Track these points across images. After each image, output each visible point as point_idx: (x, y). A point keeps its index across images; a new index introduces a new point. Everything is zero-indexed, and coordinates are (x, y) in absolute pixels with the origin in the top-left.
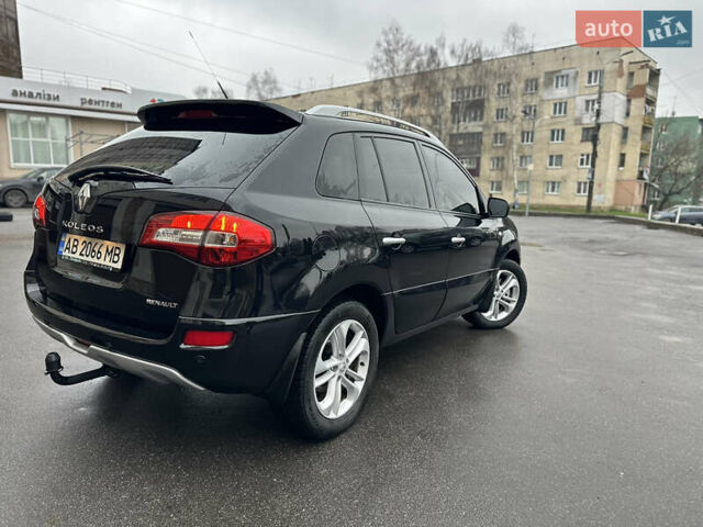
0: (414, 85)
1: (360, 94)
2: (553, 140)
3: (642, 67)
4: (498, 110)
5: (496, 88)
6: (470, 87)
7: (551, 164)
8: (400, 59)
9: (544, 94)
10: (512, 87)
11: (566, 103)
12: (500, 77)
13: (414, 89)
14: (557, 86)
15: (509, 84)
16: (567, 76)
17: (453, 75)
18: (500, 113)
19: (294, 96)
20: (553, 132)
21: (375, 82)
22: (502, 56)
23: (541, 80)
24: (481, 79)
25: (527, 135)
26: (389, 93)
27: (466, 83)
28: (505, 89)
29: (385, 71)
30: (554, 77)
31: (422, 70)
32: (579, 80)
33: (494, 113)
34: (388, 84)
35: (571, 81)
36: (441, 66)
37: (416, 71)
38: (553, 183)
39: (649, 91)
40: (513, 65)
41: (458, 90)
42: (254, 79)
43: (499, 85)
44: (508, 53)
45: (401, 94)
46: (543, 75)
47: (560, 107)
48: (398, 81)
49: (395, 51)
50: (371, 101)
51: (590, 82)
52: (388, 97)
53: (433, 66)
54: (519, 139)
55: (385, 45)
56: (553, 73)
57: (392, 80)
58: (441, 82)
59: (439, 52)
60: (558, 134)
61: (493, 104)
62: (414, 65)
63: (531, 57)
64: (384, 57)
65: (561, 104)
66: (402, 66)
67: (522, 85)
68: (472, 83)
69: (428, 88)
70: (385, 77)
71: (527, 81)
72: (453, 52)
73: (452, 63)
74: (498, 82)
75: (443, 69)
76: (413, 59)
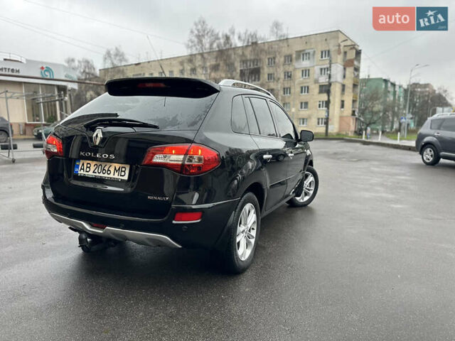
0: (216, 58)
1: (182, 63)
2: (302, 92)
3: (351, 49)
4: (269, 75)
5: (267, 60)
6: (250, 60)
7: (301, 108)
8: (206, 41)
9: (296, 64)
10: (277, 60)
11: (309, 70)
12: (269, 53)
13: (216, 61)
14: (303, 59)
15: (274, 58)
16: (309, 53)
17: (240, 52)
18: (270, 76)
19: (137, 64)
20: (302, 88)
21: (191, 55)
22: (269, 40)
23: (294, 56)
24: (258, 55)
25: (287, 90)
26: (200, 63)
27: (249, 57)
28: (272, 61)
29: (197, 49)
30: (301, 54)
31: (221, 48)
32: (316, 56)
33: (266, 76)
34: (199, 57)
35: (311, 56)
36: (233, 46)
37: (217, 49)
38: (303, 119)
39: (356, 63)
40: (276, 46)
41: (244, 62)
42: (108, 53)
43: (269, 59)
44: (273, 39)
45: (208, 64)
46: (294, 52)
47: (306, 72)
48: (206, 55)
49: (203, 36)
50: (189, 68)
51: (322, 57)
52: (200, 65)
53: (228, 46)
54: (282, 93)
55: (196, 32)
56: (300, 51)
57: (202, 55)
58: (233, 56)
59: (231, 37)
60: (305, 89)
61: (266, 71)
62: (215, 45)
63: (287, 42)
64: (196, 40)
65: (306, 71)
66: (207, 46)
67: (282, 59)
68: (252, 58)
69: (225, 60)
70: (197, 52)
71: (285, 57)
72: (239, 38)
73: (240, 44)
74: (268, 57)
75: (234, 48)
76: (214, 41)
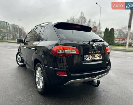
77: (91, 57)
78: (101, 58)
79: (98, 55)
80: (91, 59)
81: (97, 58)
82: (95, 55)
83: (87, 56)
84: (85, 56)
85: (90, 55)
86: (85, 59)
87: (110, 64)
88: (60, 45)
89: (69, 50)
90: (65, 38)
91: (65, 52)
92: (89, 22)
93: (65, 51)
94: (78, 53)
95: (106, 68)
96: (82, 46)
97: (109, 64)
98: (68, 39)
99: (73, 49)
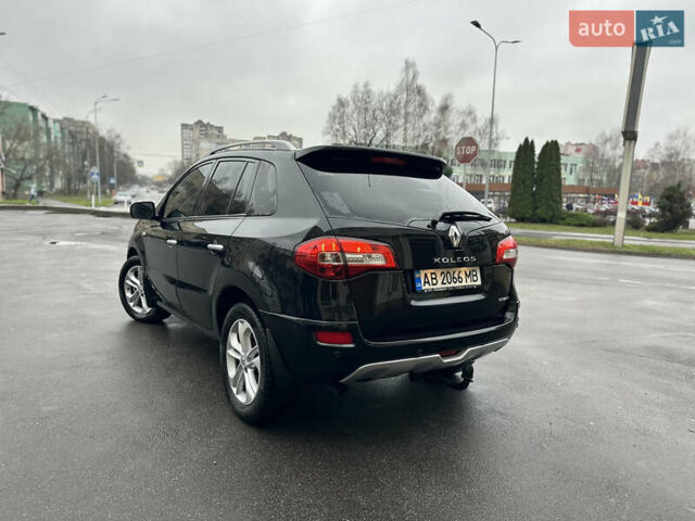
77: (440, 280)
78: (479, 282)
79: (467, 270)
80: (439, 286)
81: (464, 284)
82: (457, 270)
83: (426, 275)
84: (417, 276)
85: (438, 272)
86: (418, 285)
87: (517, 306)
88: (328, 233)
89: (361, 252)
90: (345, 210)
91: (345, 260)
92: (444, 109)
93: (348, 256)
94: (393, 264)
95: (502, 320)
96: (405, 235)
97: (512, 303)
98: (355, 213)
99: (375, 249)
